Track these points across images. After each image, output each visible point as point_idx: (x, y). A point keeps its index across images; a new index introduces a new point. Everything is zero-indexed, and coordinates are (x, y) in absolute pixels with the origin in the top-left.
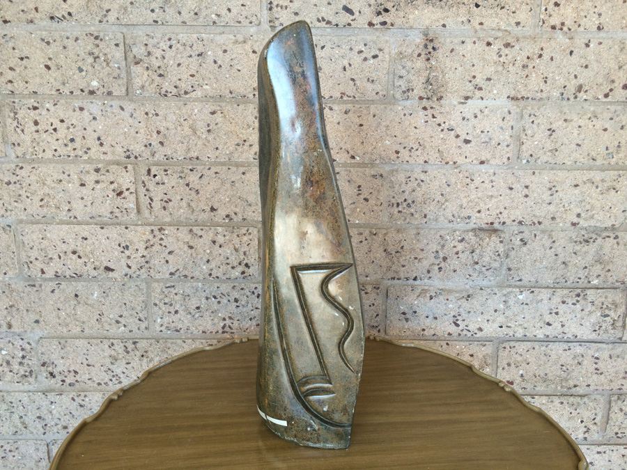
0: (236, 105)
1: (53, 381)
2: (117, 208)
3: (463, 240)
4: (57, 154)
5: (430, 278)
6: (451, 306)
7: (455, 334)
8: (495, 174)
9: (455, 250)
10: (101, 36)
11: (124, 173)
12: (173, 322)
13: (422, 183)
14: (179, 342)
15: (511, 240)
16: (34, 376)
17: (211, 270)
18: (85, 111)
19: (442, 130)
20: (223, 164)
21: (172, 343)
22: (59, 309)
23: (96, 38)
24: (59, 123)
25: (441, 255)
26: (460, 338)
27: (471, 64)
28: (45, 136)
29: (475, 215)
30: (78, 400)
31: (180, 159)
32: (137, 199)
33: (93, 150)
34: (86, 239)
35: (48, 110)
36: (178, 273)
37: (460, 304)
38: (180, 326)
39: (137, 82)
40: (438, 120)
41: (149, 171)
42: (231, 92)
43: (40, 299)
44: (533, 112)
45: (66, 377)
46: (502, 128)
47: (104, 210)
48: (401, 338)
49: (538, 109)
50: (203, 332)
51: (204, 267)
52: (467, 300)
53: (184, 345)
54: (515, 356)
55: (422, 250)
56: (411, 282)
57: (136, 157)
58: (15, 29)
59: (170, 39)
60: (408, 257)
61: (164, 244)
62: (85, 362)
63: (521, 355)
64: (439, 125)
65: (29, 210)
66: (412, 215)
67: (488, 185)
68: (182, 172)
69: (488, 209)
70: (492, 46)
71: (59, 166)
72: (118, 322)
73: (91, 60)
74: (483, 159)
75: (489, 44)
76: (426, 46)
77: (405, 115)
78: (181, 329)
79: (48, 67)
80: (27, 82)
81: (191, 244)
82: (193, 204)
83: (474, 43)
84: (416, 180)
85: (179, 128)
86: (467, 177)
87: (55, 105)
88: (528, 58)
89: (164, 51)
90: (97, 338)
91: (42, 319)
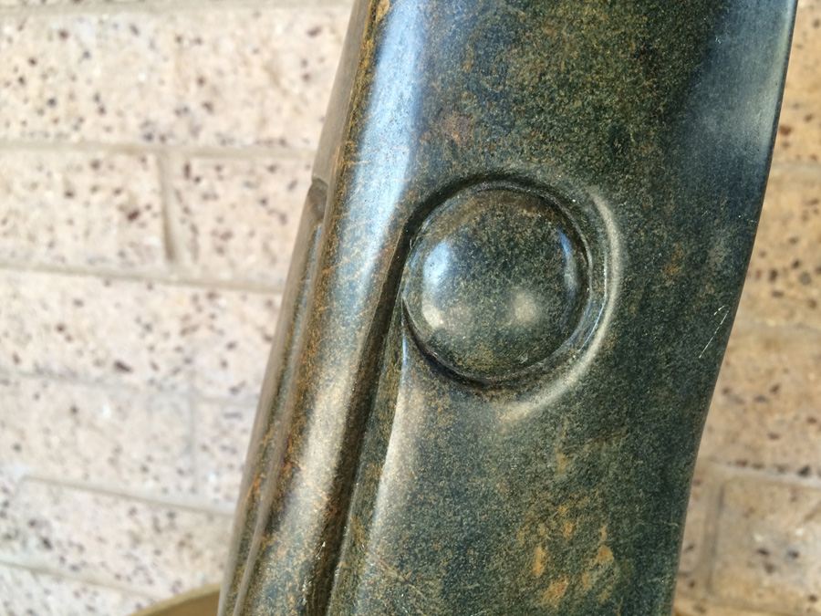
1: (48, 554)
11: (140, 173)
16: (20, 539)
18: (71, 41)
24: (27, 65)
30: (85, 598)
31: (247, 142)
32: (166, 228)
33: (86, 126)
34: (81, 304)
41: (187, 169)
43: (17, 407)
45: (66, 552)
47: (108, 247)
56: (791, 477)
57: (163, 139)
60: (789, 416)
61: (218, 327)
62: (95, 534)
66: (813, 304)
68: (252, 173)
71: (33, 155)
81: (270, 332)
82: (273, 246)
85: (242, 70)
87: (21, 28)
90: (109, 493)
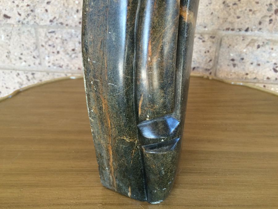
5: (260, 29)
6: (274, 54)
7: (273, 79)
12: (57, 60)
17: (81, 19)
25: (274, 7)
26: (276, 82)
38: (62, 63)
50: (79, 69)
51: (75, 16)
55: (258, 3)
72: (20, 58)
78: (62, 65)
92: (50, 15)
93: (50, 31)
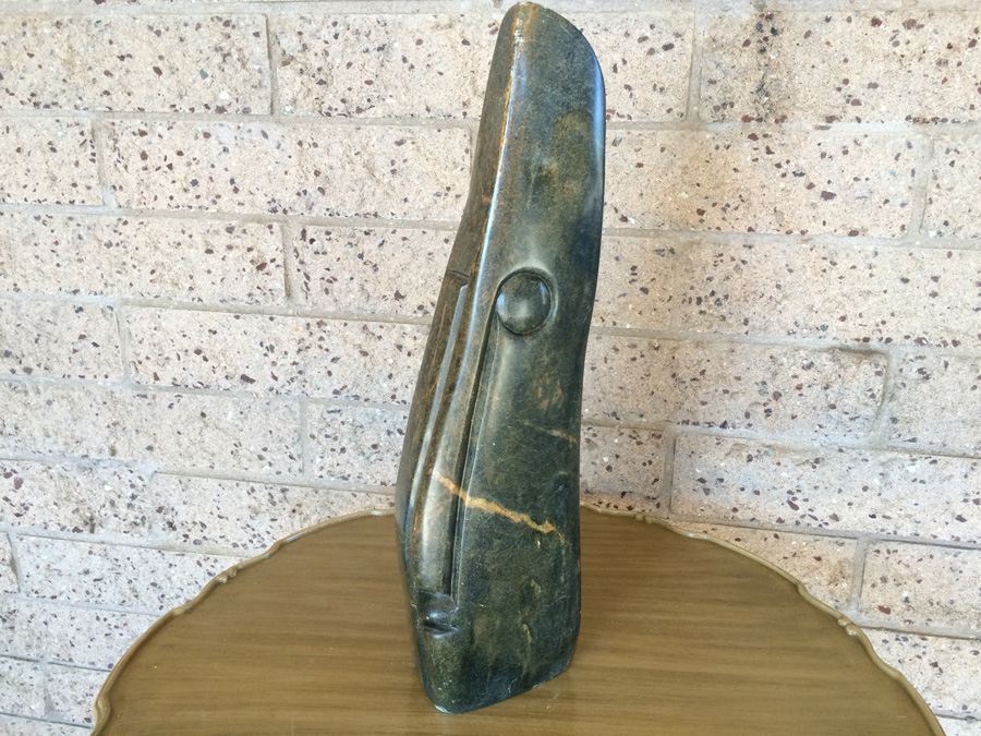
0: (435, 131)
1: (173, 534)
2: (258, 288)
3: (809, 366)
4: (173, 203)
5: (750, 425)
6: (784, 474)
7: (790, 522)
8: (876, 254)
9: (796, 382)
10: (234, 22)
11: (267, 236)
12: (338, 465)
13: (742, 266)
14: (347, 494)
15: (901, 370)
16: (147, 525)
17: (395, 390)
18: (212, 139)
19: (784, 175)
20: (415, 225)
21: (337, 496)
22: (179, 433)
23: (227, 24)
24: (176, 156)
25: (771, 389)
26: (799, 529)
27: (842, 59)
28: (156, 174)
29: (835, 325)
30: (207, 566)
31: (349, 215)
32: (286, 275)
33: (225, 198)
34: (215, 333)
35: (160, 136)
36: (345, 392)
37: (801, 472)
38: (348, 472)
39: (286, 93)
40: (778, 157)
41: (304, 232)
42: (428, 110)
43: (153, 416)
44: (953, 145)
45: (189, 530)
46: (893, 173)
47: (240, 290)
48: (694, 520)
49: (965, 140)
50: (383, 483)
51: (385, 385)
52: (815, 467)
53: (354, 500)
54: (895, 566)
55: (738, 379)
56: (716, 430)
57: (285, 211)
58: (112, 12)
59: (335, 24)
60: (711, 390)
61: (325, 346)
62: (216, 513)
63: (908, 566)
64: (779, 166)
65: (136, 286)
66: (724, 318)
67: (863, 272)
68: (353, 236)
69: (860, 315)
70: (882, 26)
71: (177, 222)
72: (261, 458)
73: (218, 59)
74: (856, 226)
75: (876, 22)
76: (759, 27)
77: (717, 148)
78: (349, 476)
79: (158, 71)
80: (129, 94)
81: (365, 348)
82: (367, 286)
83: (849, 20)
84: (733, 259)
85: (348, 167)
86: (824, 258)
87: (170, 128)
88: (950, 47)
89: (326, 42)
90: (231, 479)
91: (156, 446)
92: (335, 382)
93: (330, 409)
